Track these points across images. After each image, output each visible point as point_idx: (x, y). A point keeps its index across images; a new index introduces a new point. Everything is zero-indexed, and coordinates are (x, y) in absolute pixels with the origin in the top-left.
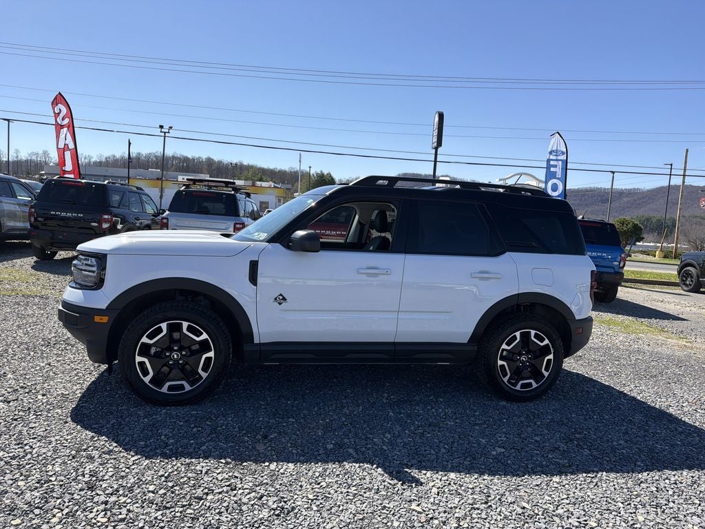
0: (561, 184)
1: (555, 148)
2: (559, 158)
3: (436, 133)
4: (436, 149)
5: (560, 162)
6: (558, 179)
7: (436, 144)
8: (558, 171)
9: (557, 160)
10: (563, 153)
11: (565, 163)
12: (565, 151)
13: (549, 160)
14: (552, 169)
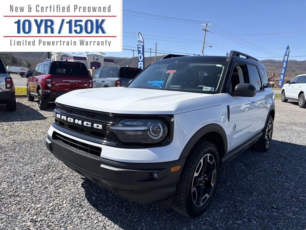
0: (142, 55)
6: (141, 53)
8: (141, 50)
9: (141, 45)
11: (143, 46)
12: (143, 41)
13: (138, 45)
14: (139, 49)
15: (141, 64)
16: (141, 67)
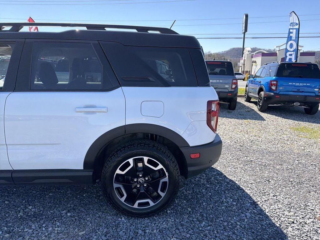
0: (295, 43)
1: (292, 22)
2: (295, 27)
3: (244, 25)
4: (244, 33)
5: (295, 30)
6: (293, 40)
7: (244, 31)
8: (293, 35)
9: (293, 29)
10: (297, 24)
11: (298, 30)
12: (298, 23)
13: (290, 29)
14: (291, 35)
15: (291, 55)
16: (290, 59)
